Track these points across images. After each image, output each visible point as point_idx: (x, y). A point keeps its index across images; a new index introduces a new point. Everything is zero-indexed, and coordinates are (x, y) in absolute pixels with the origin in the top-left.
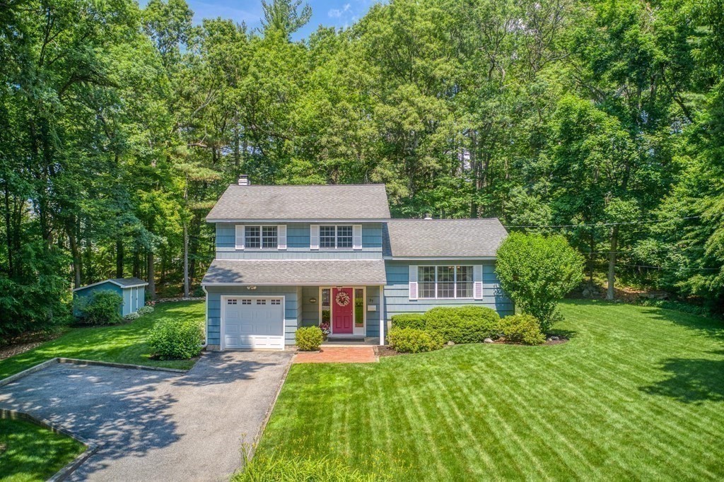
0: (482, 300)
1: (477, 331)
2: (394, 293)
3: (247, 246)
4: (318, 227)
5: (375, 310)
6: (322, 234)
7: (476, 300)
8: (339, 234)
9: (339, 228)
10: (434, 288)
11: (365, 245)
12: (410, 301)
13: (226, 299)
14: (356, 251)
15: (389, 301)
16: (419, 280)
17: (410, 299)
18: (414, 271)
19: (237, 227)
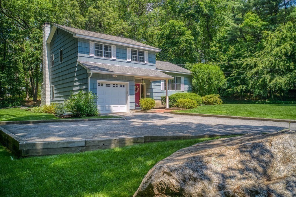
0: (184, 92)
2: (156, 87)
3: (96, 55)
4: (130, 49)
5: (150, 95)
6: (132, 54)
7: (182, 91)
8: (139, 55)
10: (169, 86)
11: (150, 62)
12: (162, 91)
14: (146, 64)
15: (154, 91)
16: (164, 82)
19: (91, 43)
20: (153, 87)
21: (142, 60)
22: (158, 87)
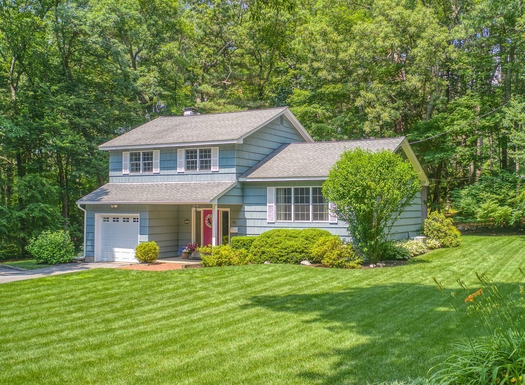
0: (337, 224)
1: (293, 252)
2: (255, 215)
3: (131, 170)
4: (183, 150)
5: (237, 232)
6: (187, 157)
7: (331, 224)
8: (201, 157)
9: (201, 151)
10: (290, 210)
11: (221, 166)
12: (268, 223)
13: (101, 217)
14: (214, 173)
15: (249, 223)
16: (277, 202)
17: (268, 221)
18: (271, 192)
19: (124, 154)
20: (247, 215)
21: (206, 165)
22: (261, 215)
